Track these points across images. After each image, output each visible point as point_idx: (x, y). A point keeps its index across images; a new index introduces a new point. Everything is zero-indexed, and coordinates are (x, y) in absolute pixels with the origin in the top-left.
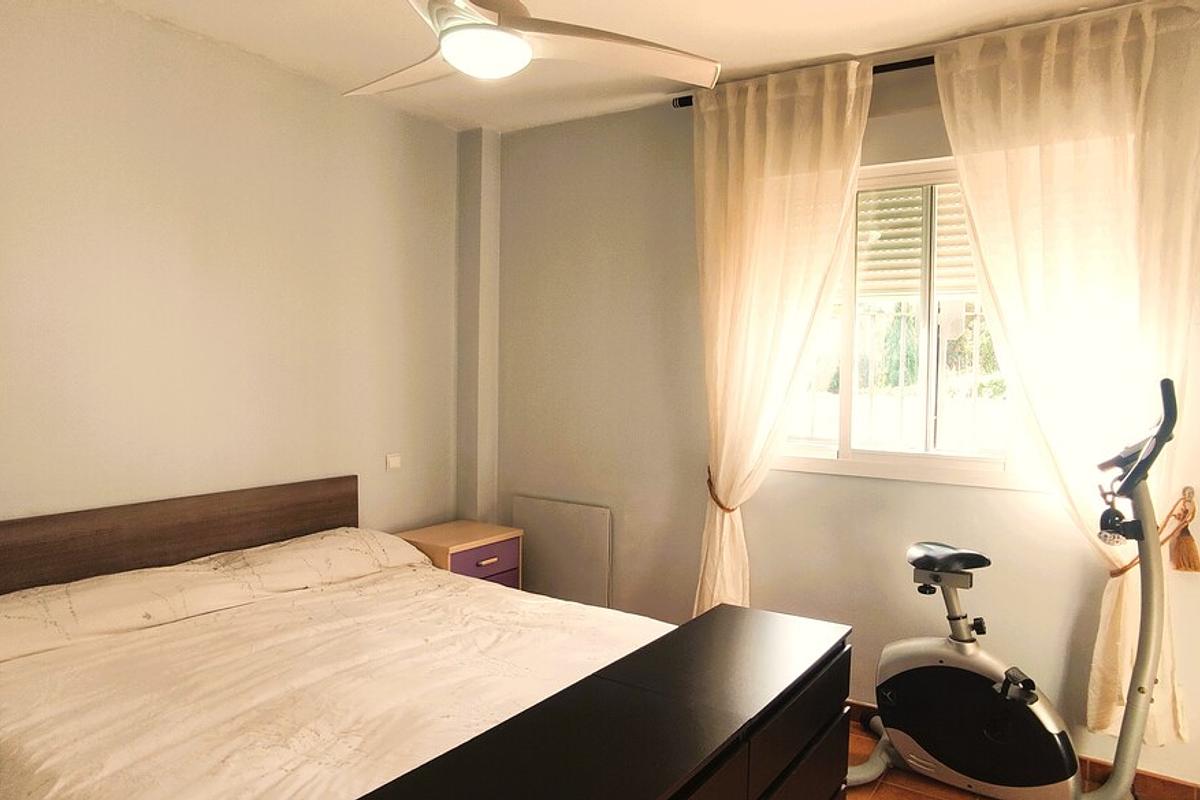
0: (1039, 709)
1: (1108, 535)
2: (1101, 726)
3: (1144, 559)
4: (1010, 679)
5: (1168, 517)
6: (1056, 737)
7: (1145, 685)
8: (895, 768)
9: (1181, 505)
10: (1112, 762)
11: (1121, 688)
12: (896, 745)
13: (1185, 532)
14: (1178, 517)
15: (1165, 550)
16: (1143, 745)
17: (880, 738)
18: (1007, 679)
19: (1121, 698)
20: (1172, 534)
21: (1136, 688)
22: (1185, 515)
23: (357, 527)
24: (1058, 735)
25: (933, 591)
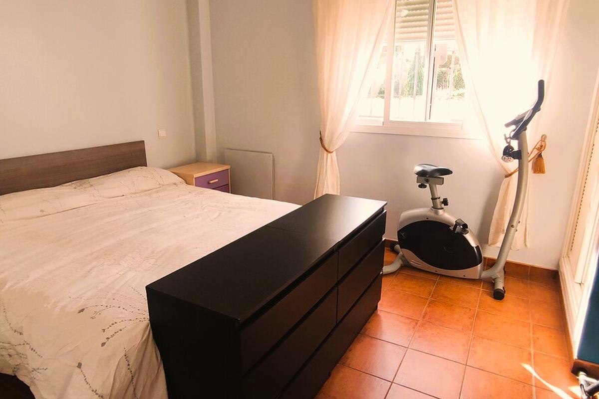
0: (468, 237)
1: (506, 157)
2: (494, 243)
3: (520, 169)
4: (457, 224)
5: (534, 149)
6: (475, 248)
7: (514, 224)
8: (404, 266)
9: (540, 144)
10: (496, 258)
11: (504, 226)
12: (405, 256)
13: (540, 156)
14: (538, 149)
15: (530, 165)
16: (510, 250)
17: (398, 253)
18: (456, 224)
19: (503, 230)
20: (534, 157)
21: (511, 225)
22: (541, 148)
23: (146, 166)
24: (476, 247)
25: (425, 187)
